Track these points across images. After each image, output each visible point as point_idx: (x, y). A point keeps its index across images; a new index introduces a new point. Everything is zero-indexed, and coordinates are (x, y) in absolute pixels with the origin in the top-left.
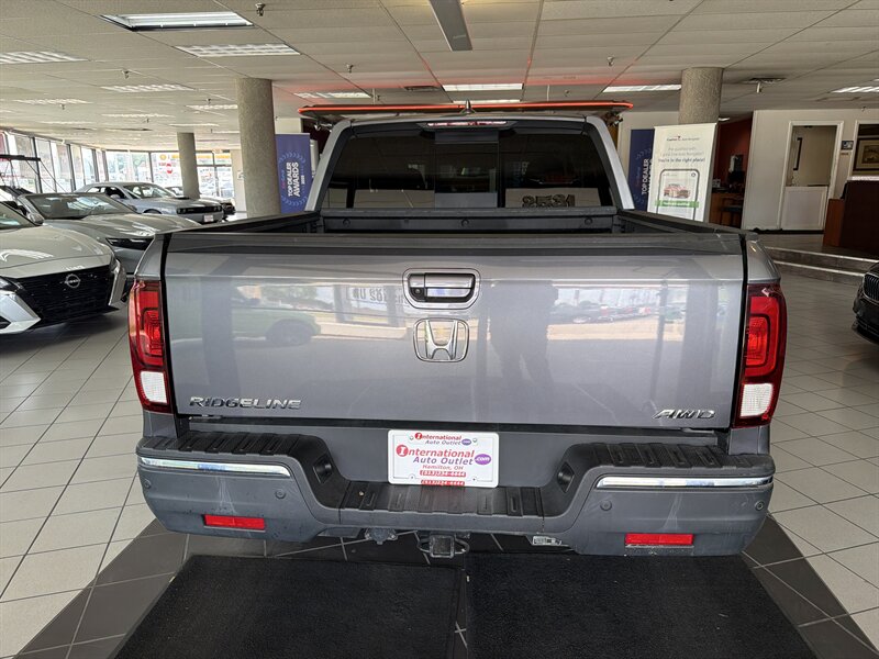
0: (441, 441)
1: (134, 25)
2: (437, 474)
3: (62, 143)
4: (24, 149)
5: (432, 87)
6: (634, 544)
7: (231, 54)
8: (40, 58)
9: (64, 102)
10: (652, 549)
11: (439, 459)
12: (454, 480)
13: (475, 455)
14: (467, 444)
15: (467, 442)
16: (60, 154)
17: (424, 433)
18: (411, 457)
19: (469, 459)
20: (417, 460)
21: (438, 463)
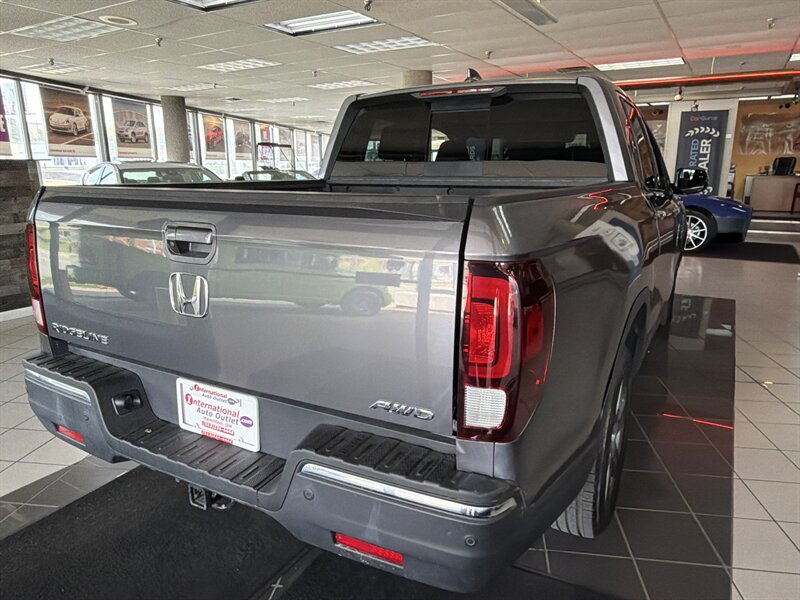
0: (213, 396)
1: (294, 31)
2: (213, 427)
3: (315, 134)
4: (285, 138)
5: (584, 68)
6: (345, 544)
7: (393, 48)
8: (261, 64)
9: (293, 100)
10: (363, 557)
11: (214, 413)
12: (225, 436)
13: (241, 416)
14: (232, 404)
15: (231, 402)
16: (313, 142)
17: (201, 385)
18: (195, 407)
19: (235, 418)
20: (199, 410)
21: (213, 417)
